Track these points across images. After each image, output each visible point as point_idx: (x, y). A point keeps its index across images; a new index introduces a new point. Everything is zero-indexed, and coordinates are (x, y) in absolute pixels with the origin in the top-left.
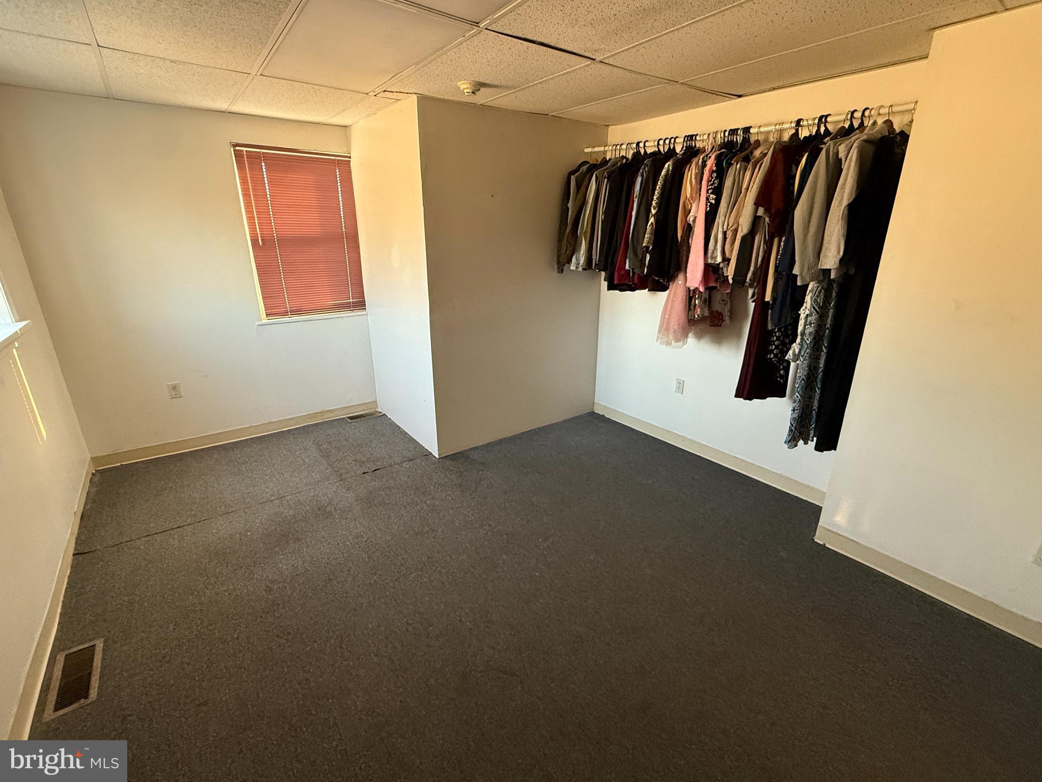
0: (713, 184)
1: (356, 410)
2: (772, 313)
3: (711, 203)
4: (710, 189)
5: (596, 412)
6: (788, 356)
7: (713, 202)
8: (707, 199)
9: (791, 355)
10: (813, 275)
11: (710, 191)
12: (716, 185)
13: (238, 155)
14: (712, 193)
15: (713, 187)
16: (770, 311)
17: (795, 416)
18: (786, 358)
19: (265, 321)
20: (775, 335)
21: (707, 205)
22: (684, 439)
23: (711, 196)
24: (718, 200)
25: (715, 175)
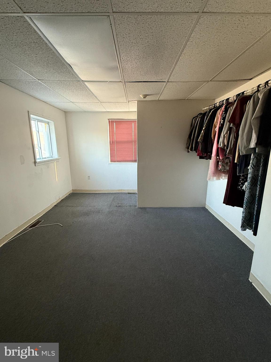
0: (223, 116)
1: (131, 191)
2: (238, 168)
3: (221, 124)
4: (221, 118)
5: (206, 208)
6: (243, 187)
7: (222, 123)
8: (220, 122)
9: (244, 187)
10: (247, 151)
11: (221, 119)
12: (224, 116)
13: (109, 122)
14: (222, 120)
15: (223, 117)
16: (238, 167)
17: (243, 216)
18: (242, 189)
19: (110, 163)
20: (241, 178)
21: (220, 124)
22: (229, 224)
23: (222, 121)
24: (224, 122)
25: (224, 112)
